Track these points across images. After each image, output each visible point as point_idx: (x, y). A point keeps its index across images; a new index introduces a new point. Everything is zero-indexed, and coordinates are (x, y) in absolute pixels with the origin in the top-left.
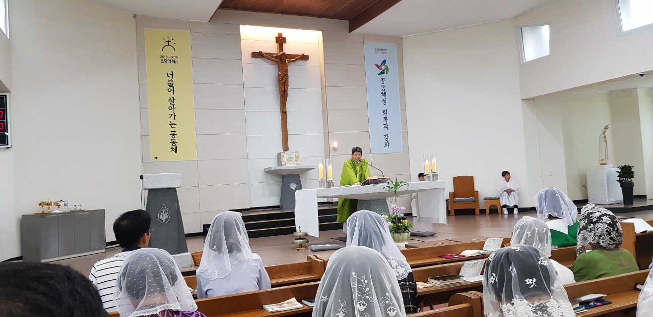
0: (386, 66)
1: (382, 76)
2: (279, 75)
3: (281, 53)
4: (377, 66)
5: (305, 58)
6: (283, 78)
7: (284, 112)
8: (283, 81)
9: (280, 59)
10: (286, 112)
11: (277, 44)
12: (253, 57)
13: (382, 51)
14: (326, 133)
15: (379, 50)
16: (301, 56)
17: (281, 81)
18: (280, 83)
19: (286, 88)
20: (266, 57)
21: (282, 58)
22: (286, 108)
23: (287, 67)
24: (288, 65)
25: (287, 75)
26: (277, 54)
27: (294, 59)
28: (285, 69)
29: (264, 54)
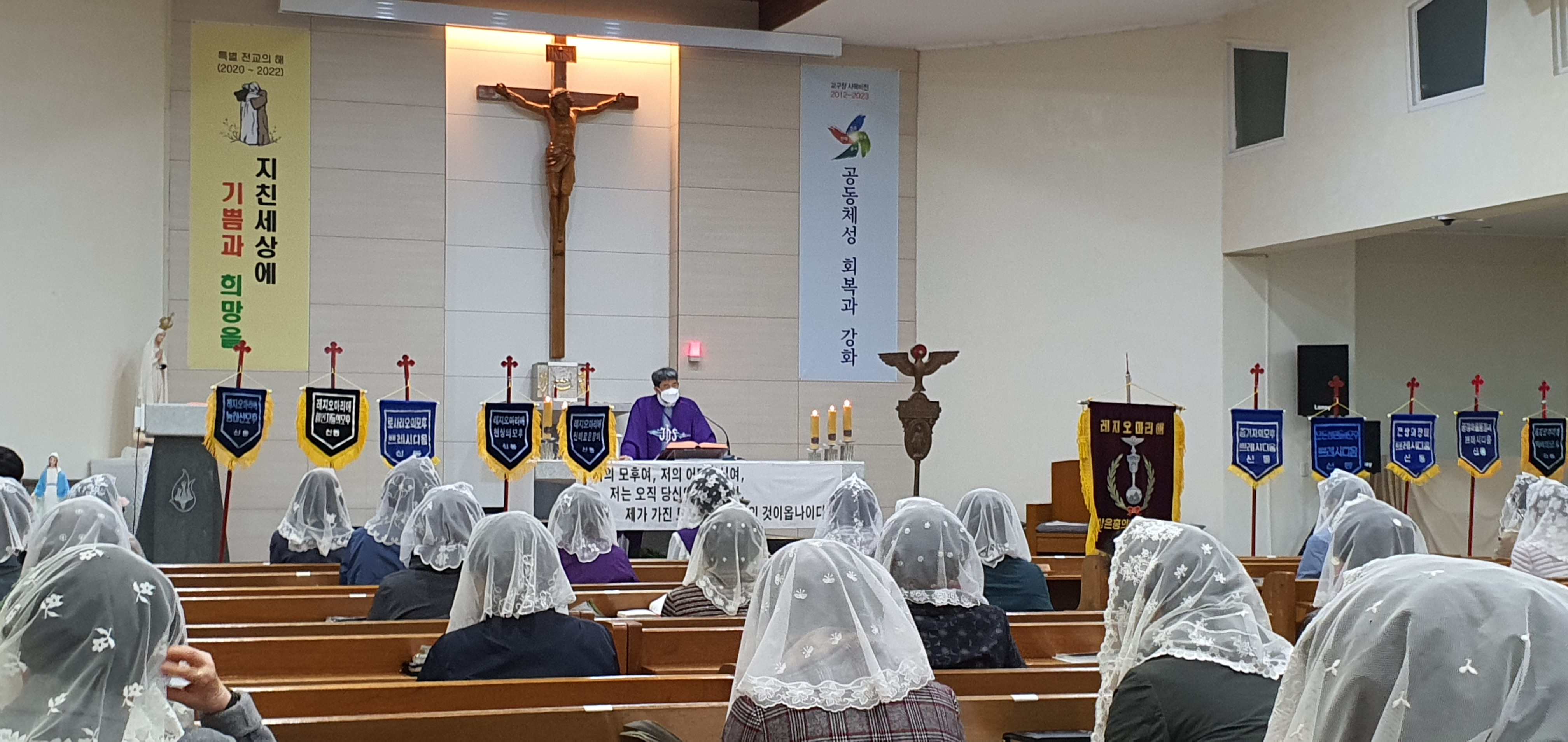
0: (864, 134)
1: (848, 161)
2: (548, 149)
3: (555, 91)
4: (836, 133)
5: (628, 103)
6: (557, 158)
7: (558, 254)
8: (559, 169)
9: (552, 105)
10: (562, 254)
11: (551, 64)
12: (478, 97)
13: (855, 90)
14: (674, 317)
15: (844, 86)
16: (614, 99)
17: (553, 169)
18: (548, 173)
19: (564, 187)
20: (516, 100)
21: (559, 106)
22: (562, 242)
23: (573, 128)
24: (577, 122)
25: (571, 151)
26: (550, 91)
27: (595, 108)
28: (565, 136)
29: (509, 91)
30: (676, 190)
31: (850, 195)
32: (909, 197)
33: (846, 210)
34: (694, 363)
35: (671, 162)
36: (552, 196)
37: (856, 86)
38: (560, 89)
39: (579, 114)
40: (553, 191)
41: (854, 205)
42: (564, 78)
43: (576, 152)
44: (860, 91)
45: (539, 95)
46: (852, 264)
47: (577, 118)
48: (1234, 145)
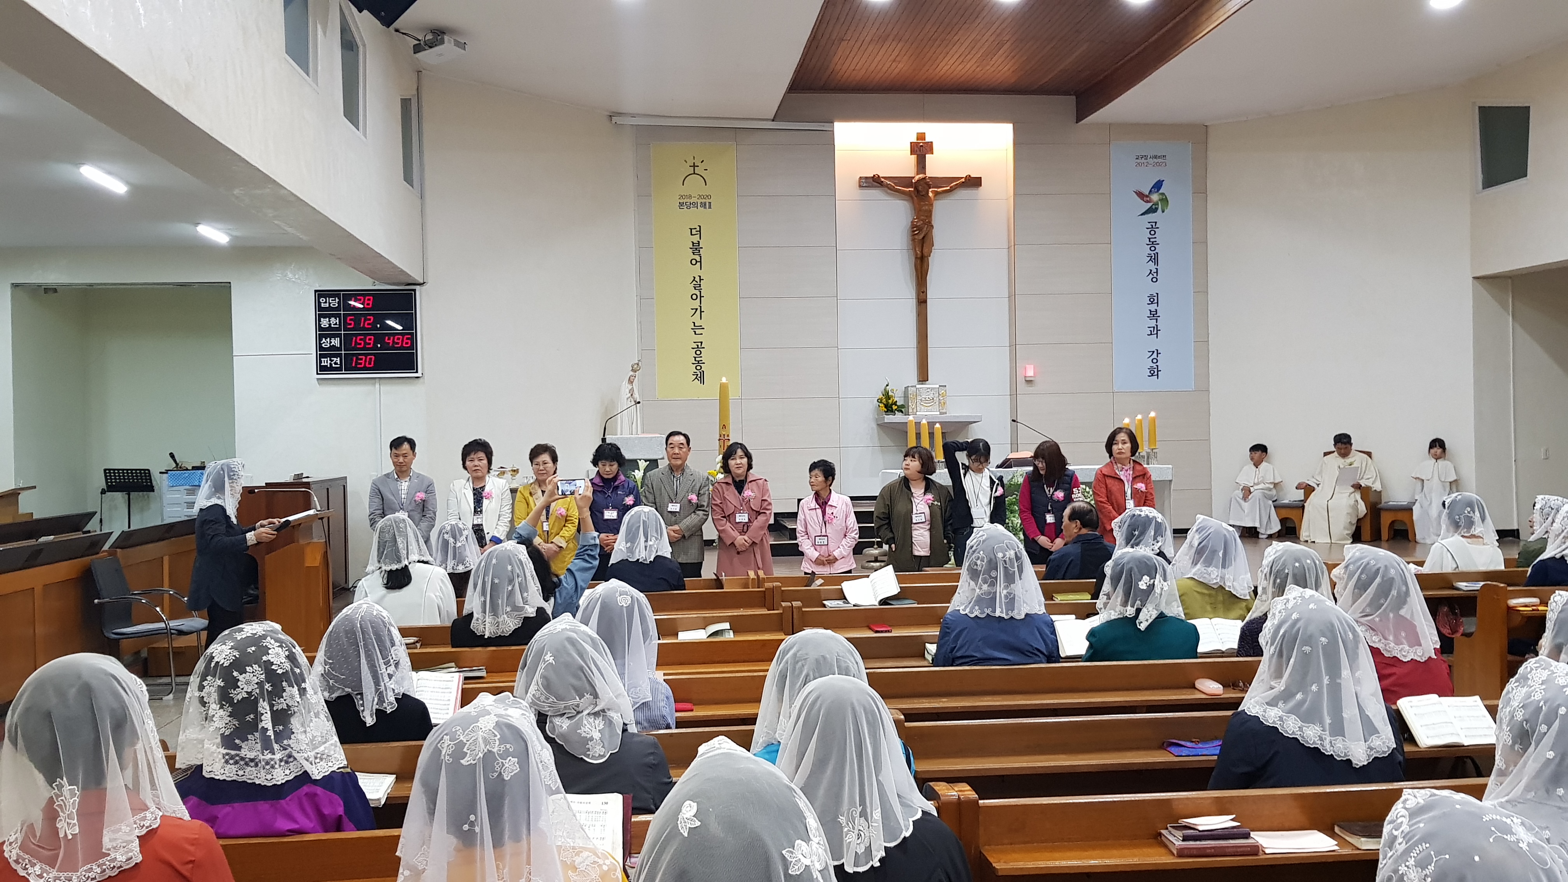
0: (1163, 194)
1: (1151, 217)
2: (912, 222)
3: (917, 178)
4: (1140, 195)
5: (974, 182)
6: (920, 229)
7: (922, 302)
8: (921, 237)
9: (916, 188)
10: (925, 302)
11: (914, 157)
12: (860, 186)
13: (1156, 160)
14: (1013, 346)
15: (1146, 157)
16: (963, 180)
17: (916, 237)
18: (913, 240)
19: (925, 250)
20: (888, 187)
21: (920, 188)
22: (925, 292)
23: (932, 205)
24: (934, 200)
25: (930, 222)
26: (913, 178)
27: (948, 188)
28: (926, 211)
29: (883, 180)
30: (1012, 247)
31: (1153, 244)
32: (1201, 242)
33: (1149, 256)
34: (1029, 382)
35: (1008, 226)
36: (916, 258)
37: (1156, 157)
38: (921, 176)
39: (936, 194)
40: (917, 254)
41: (1156, 251)
42: (924, 167)
43: (933, 223)
44: (1160, 160)
45: (906, 181)
46: (1156, 298)
47: (935, 196)
48: (1481, 186)
